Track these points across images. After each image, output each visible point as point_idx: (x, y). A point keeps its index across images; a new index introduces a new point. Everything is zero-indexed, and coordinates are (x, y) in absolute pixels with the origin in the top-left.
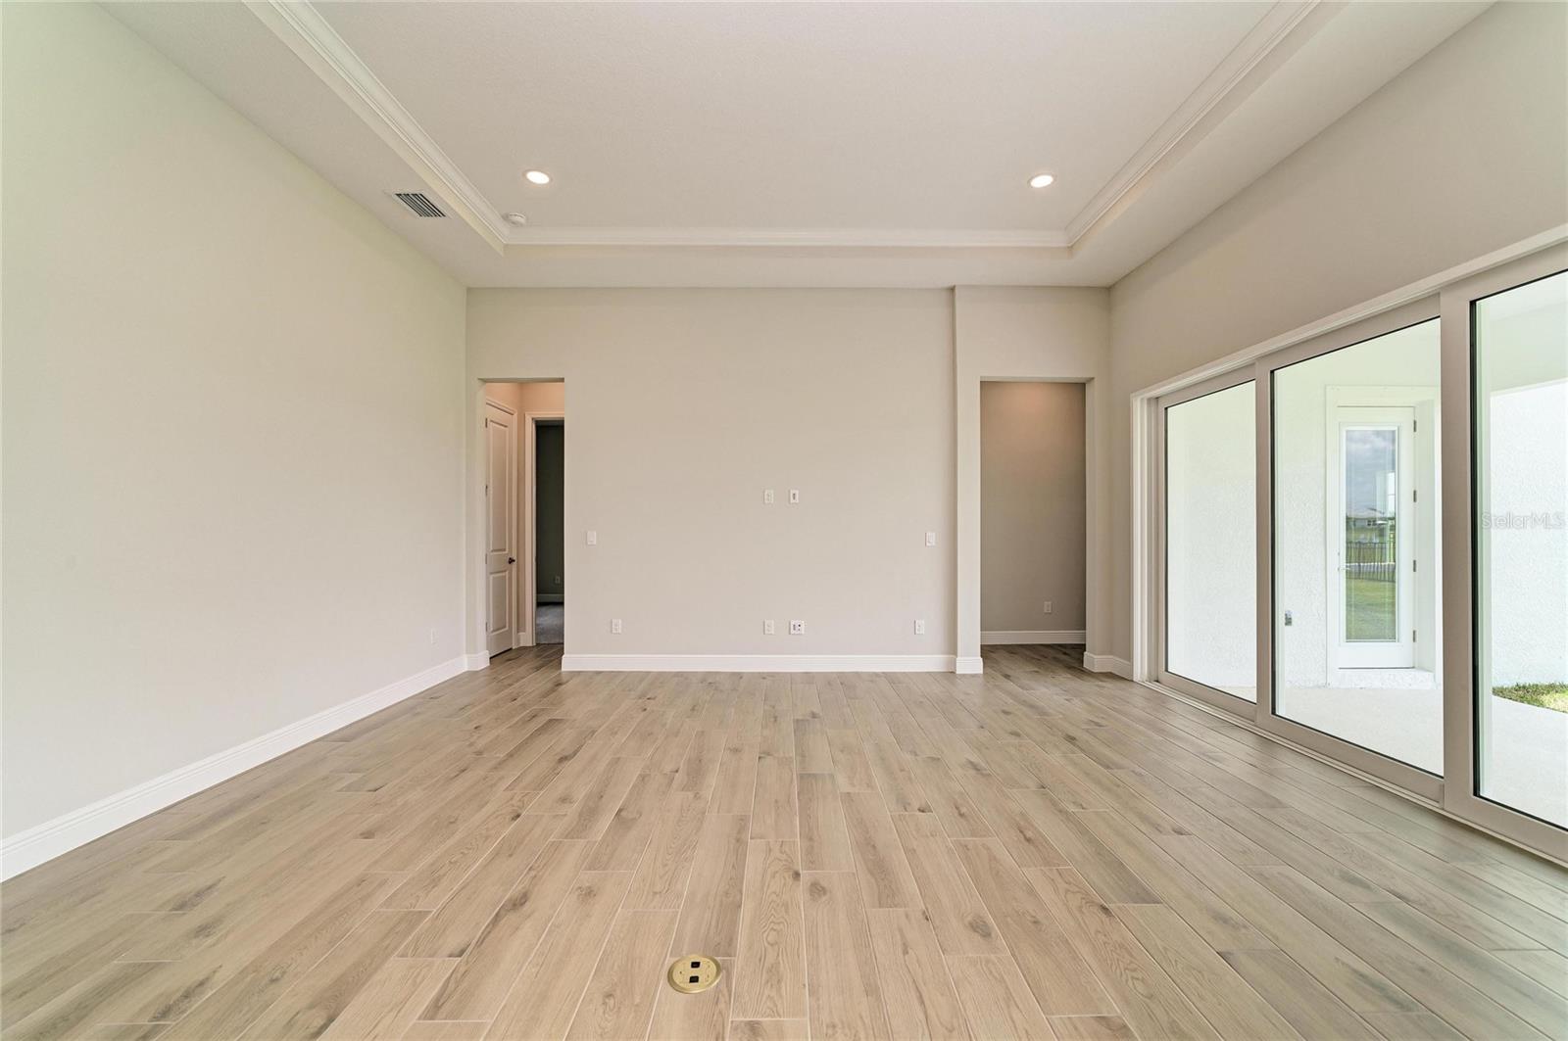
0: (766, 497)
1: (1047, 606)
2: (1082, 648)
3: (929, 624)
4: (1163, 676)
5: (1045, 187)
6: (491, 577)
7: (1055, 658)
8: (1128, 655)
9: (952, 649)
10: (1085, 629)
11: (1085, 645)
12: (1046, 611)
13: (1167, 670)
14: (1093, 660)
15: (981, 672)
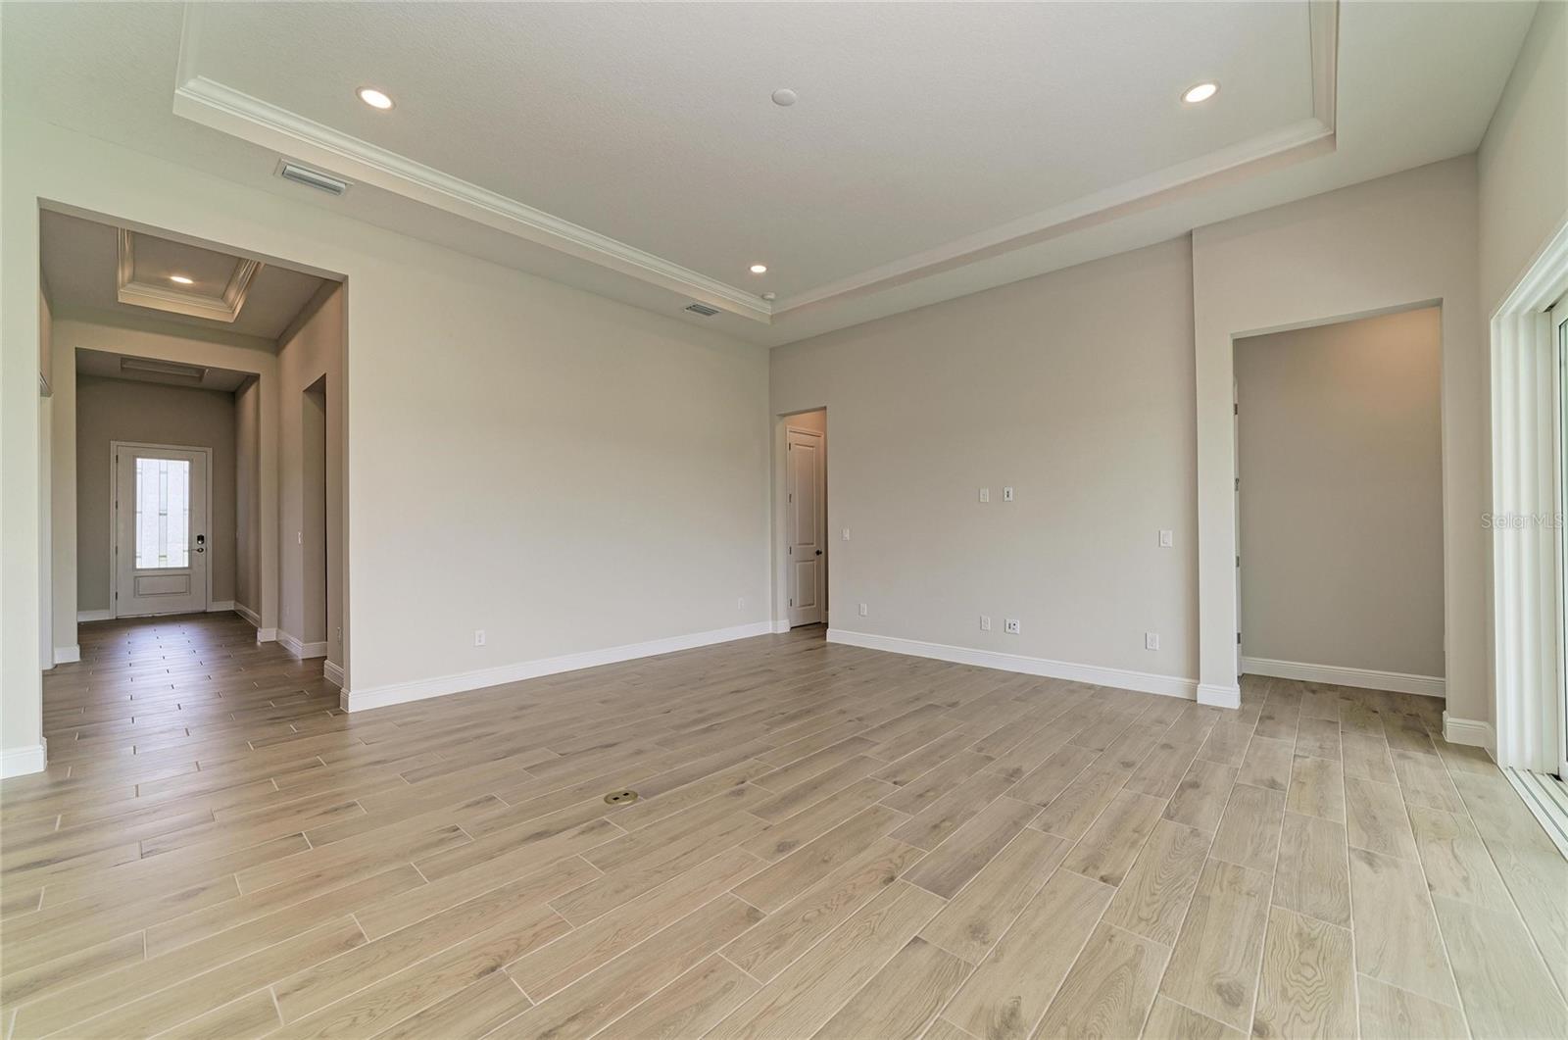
0: (981, 496)
2: (1440, 704)
3: (1167, 640)
5: (1204, 101)
6: (798, 565)
9: (1195, 671)
10: (1443, 676)
11: (1444, 700)
14: (1455, 726)
15: (1238, 706)
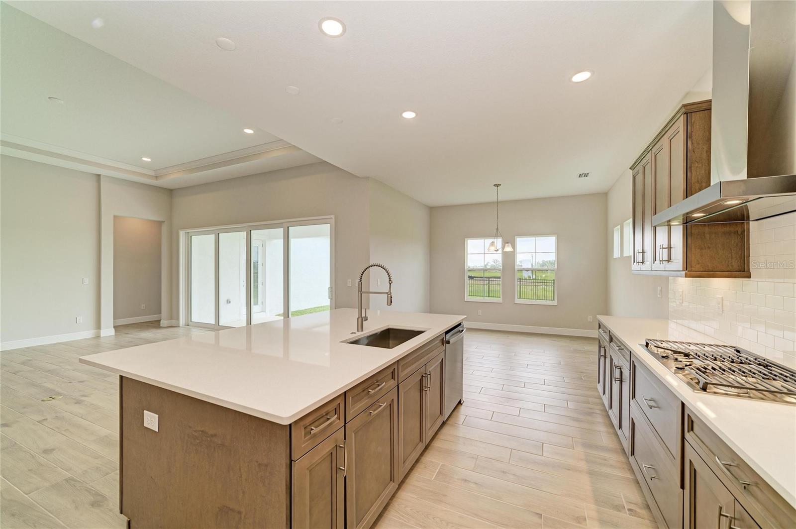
1: (143, 306)
3: (85, 318)
4: (190, 323)
7: (148, 326)
8: (178, 319)
9: (98, 326)
10: (161, 313)
11: (161, 319)
12: (142, 308)
13: (191, 321)
14: (164, 323)
15: (114, 334)
